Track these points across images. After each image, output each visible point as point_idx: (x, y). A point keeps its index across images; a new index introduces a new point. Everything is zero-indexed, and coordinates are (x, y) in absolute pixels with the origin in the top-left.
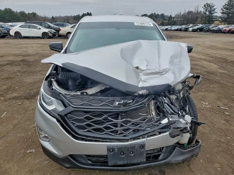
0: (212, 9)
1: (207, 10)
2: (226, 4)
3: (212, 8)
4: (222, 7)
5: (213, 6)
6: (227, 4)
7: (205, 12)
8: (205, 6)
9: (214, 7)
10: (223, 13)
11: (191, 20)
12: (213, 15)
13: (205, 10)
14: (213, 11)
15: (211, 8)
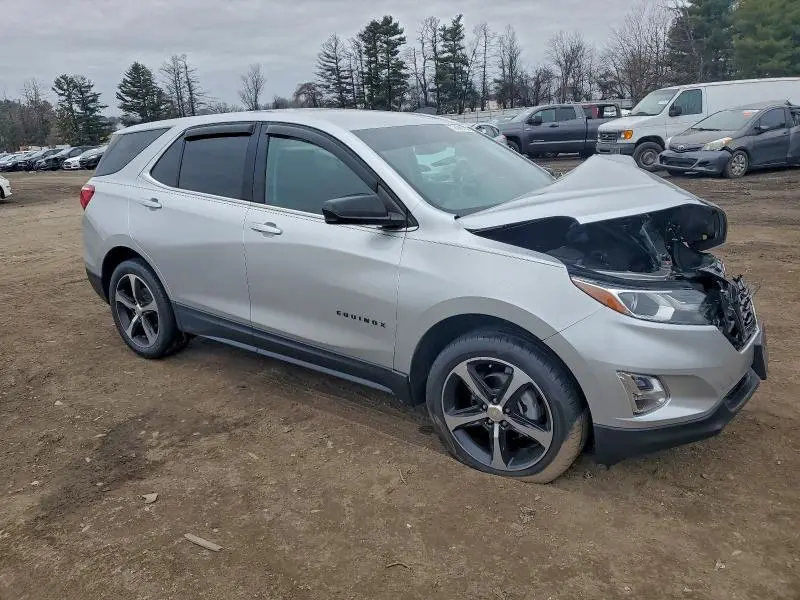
0: (89, 94)
1: (69, 96)
2: (125, 81)
3: (87, 92)
4: (119, 91)
5: (89, 87)
6: (129, 79)
7: (67, 104)
8: (58, 84)
9: (93, 90)
10: (124, 107)
11: (26, 132)
12: (97, 114)
13: (64, 98)
14: (93, 101)
15: (82, 94)
